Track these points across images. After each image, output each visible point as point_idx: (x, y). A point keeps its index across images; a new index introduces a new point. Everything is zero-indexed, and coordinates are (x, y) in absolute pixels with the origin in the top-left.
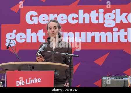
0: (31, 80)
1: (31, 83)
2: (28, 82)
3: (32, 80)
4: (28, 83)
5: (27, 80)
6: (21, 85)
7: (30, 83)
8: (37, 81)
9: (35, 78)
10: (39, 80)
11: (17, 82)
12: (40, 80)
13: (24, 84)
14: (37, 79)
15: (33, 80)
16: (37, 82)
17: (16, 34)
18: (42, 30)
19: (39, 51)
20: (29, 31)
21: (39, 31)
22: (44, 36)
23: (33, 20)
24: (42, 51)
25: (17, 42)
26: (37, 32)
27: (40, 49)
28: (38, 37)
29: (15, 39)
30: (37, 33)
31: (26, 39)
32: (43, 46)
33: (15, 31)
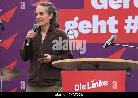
0: (94, 82)
1: (95, 87)
2: (91, 85)
3: (95, 84)
4: (91, 87)
5: (88, 83)
6: (81, 90)
7: (93, 87)
8: (103, 84)
9: (100, 81)
10: (105, 83)
11: (76, 85)
12: (107, 82)
13: (85, 89)
14: (102, 82)
15: (97, 83)
16: (102, 86)
17: (78, 22)
18: (114, 17)
19: (105, 45)
20: (95, 18)
21: (110, 18)
22: (116, 25)
23: (101, 4)
24: (109, 44)
25: (80, 33)
26: (106, 19)
27: (107, 42)
28: (107, 26)
29: (77, 29)
30: (107, 21)
31: (91, 29)
32: (112, 37)
33: (77, 18)
